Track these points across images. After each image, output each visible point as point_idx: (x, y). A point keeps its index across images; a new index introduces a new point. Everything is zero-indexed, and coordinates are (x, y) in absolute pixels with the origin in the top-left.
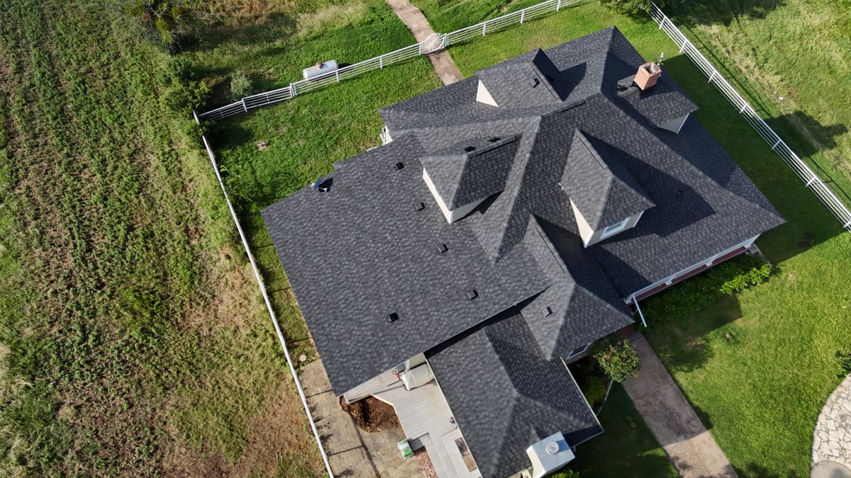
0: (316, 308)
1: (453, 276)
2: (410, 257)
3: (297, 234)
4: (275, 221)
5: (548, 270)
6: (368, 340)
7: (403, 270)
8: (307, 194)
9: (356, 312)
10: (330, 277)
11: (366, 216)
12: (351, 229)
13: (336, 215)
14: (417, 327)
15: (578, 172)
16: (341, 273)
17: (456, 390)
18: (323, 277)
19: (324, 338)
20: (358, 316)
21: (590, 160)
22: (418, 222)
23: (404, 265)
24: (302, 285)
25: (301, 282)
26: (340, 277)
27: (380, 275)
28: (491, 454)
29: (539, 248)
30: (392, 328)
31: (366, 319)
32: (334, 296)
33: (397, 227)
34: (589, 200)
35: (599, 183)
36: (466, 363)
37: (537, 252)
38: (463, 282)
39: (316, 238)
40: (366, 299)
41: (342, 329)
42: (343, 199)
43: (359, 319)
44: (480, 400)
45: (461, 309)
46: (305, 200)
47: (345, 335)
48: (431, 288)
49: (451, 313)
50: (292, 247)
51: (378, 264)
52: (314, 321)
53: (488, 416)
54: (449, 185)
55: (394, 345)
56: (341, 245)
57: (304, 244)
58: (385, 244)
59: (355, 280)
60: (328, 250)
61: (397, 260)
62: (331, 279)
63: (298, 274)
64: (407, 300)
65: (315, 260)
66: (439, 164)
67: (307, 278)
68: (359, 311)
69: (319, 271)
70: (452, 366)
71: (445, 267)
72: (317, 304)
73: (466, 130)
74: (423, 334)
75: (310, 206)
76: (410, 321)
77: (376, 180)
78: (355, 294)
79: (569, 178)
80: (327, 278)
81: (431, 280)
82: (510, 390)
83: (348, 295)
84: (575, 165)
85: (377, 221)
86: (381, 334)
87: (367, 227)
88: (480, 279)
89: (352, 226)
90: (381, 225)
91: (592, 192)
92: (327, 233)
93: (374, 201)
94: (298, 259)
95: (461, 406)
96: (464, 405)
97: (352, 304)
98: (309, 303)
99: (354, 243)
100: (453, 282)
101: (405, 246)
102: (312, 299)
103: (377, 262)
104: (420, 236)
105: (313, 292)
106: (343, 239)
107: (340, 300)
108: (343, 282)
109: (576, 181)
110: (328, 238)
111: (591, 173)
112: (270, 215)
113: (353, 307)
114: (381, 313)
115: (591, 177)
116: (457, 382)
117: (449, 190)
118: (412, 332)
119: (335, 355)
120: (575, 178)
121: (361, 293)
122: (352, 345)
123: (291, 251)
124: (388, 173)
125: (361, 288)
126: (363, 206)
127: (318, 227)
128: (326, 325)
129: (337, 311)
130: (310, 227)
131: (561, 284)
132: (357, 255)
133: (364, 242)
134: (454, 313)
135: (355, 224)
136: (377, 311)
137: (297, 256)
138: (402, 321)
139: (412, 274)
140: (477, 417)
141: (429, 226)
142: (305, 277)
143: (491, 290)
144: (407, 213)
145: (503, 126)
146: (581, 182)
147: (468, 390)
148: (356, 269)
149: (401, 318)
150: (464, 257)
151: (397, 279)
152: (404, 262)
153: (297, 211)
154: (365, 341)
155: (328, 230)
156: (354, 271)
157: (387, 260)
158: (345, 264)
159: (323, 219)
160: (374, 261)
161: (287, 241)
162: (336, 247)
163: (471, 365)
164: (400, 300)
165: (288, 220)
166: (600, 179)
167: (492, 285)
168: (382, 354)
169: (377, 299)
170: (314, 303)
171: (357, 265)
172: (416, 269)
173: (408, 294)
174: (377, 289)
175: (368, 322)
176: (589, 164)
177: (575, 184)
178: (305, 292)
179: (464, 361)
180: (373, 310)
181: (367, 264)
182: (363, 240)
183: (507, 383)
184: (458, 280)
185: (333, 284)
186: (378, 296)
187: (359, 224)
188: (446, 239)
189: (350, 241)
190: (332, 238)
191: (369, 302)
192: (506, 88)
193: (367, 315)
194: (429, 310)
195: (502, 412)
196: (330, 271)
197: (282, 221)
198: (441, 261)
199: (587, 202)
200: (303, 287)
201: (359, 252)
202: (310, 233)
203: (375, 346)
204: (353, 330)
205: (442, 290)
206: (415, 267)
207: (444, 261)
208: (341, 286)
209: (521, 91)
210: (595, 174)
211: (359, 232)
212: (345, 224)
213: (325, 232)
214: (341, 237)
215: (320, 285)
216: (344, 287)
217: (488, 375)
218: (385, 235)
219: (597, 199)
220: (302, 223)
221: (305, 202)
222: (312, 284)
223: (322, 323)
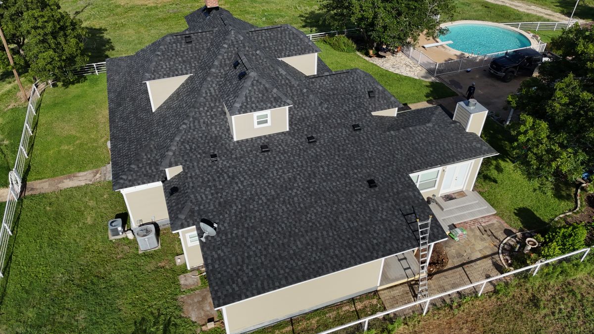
0: (355, 250)
1: (338, 137)
2: (314, 163)
3: (262, 263)
4: (236, 289)
5: (343, 83)
6: (392, 205)
7: (326, 170)
8: (211, 248)
9: (363, 213)
10: (322, 233)
11: (261, 192)
12: (271, 207)
13: (250, 220)
14: (381, 167)
15: (274, 44)
16: (319, 222)
17: (428, 160)
18: (320, 240)
19: (388, 244)
20: (368, 211)
21: (270, 33)
22: (279, 152)
23: (321, 169)
24: (326, 263)
25: (323, 263)
26: (323, 224)
27: (328, 188)
28: (474, 147)
29: (325, 83)
30: (381, 185)
31: (371, 205)
32: (344, 231)
33: (281, 168)
34: (298, 45)
35: (289, 34)
36: (406, 150)
37: (327, 85)
38: (344, 131)
39: (272, 244)
40: (350, 203)
41: (380, 227)
42: (233, 211)
43: (370, 211)
44: (436, 146)
45: (367, 136)
46: (219, 252)
47: (387, 225)
48: (347, 153)
49: (370, 143)
50: (277, 269)
51: (316, 188)
52: (370, 253)
53: (447, 143)
54: (270, 96)
55: (398, 186)
56: (288, 218)
57: (277, 257)
58: (296, 180)
59: (329, 210)
60: (290, 232)
61: (314, 173)
62: (325, 233)
63: (313, 266)
64: (356, 171)
65: (300, 246)
66: (246, 98)
67: (319, 257)
68: (363, 210)
69: (313, 243)
70: (409, 159)
71: (328, 141)
72: (350, 249)
73: (208, 92)
74: (388, 164)
75: (229, 245)
76: (375, 171)
77: (221, 178)
78: (344, 212)
79: (276, 51)
80: (323, 235)
81: (339, 151)
82: (427, 127)
83: (345, 218)
84: (269, 44)
85: (269, 184)
86: (387, 195)
87: (273, 193)
88: (343, 121)
89: (269, 206)
90: (274, 181)
91: (293, 41)
92: (270, 232)
93: (245, 184)
94: (294, 265)
95: (440, 159)
96: (440, 157)
97: (354, 215)
98: (349, 256)
99: (288, 206)
100: (343, 138)
101: (302, 166)
102: (344, 253)
103: (314, 188)
104: (294, 153)
105: (337, 252)
106: (281, 216)
107: (349, 225)
108: (330, 221)
109: (280, 47)
110: (276, 230)
111: (279, 35)
112: (226, 296)
113: (357, 215)
114: (366, 192)
115: (283, 37)
116: (422, 158)
117: (275, 98)
118: (386, 172)
119: (406, 236)
120: (278, 47)
121: (344, 206)
122: (397, 220)
123: (282, 272)
124: (218, 167)
125: (338, 205)
126: (248, 193)
127: (259, 239)
128: (375, 241)
129: (360, 230)
130: (257, 248)
131: (355, 78)
132: (302, 205)
133: (289, 197)
134: (371, 141)
135: (266, 203)
136: (364, 195)
137: (290, 266)
138: (375, 177)
139: (331, 164)
140: (448, 150)
141: (287, 145)
142: (317, 258)
143: (354, 116)
144: (268, 159)
145: (223, 60)
146: (283, 44)
147: (428, 153)
148: (318, 208)
149: (372, 178)
150: (321, 127)
151: (334, 176)
152: (318, 168)
153: (230, 261)
154: (393, 208)
155: (266, 230)
156: (320, 210)
157: (313, 181)
158: (310, 218)
159: (252, 234)
160: (312, 192)
161: (268, 275)
162: (288, 224)
163: (408, 147)
164: (355, 176)
165: (240, 273)
166: (287, 32)
167: (350, 115)
168: (405, 196)
169: (352, 193)
170: (350, 252)
171: (313, 207)
172: (326, 160)
173: (350, 169)
174: (342, 192)
175: (375, 204)
176: (272, 34)
177: (283, 49)
178: (336, 260)
179: (404, 151)
180: (363, 199)
181: (313, 197)
182: (287, 198)
183: (422, 128)
184: (342, 134)
185: (330, 231)
186: (349, 193)
187: (268, 200)
188: (302, 136)
189: (285, 210)
190: (277, 226)
191: (354, 200)
192: (177, 62)
193: (367, 204)
194: (366, 156)
195: (444, 135)
196: (315, 233)
197: (239, 280)
198: (322, 143)
199: (299, 47)
200: (329, 262)
201: (299, 203)
202: (265, 249)
203: (398, 201)
204: (381, 217)
205: (349, 146)
206: (324, 161)
207: (322, 141)
208: (334, 224)
209: (188, 52)
210: (281, 34)
211: (277, 200)
212: (263, 212)
213: (267, 232)
214: (279, 217)
215: (330, 244)
216: (335, 221)
217: (416, 138)
218: (287, 179)
219: (299, 40)
220: (249, 257)
221: (223, 251)
222: (327, 252)
223: (373, 245)
